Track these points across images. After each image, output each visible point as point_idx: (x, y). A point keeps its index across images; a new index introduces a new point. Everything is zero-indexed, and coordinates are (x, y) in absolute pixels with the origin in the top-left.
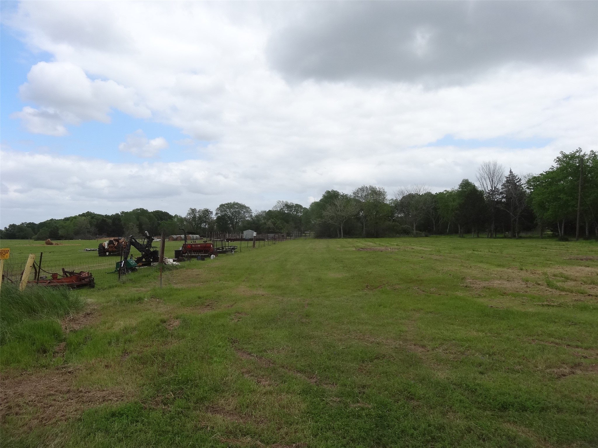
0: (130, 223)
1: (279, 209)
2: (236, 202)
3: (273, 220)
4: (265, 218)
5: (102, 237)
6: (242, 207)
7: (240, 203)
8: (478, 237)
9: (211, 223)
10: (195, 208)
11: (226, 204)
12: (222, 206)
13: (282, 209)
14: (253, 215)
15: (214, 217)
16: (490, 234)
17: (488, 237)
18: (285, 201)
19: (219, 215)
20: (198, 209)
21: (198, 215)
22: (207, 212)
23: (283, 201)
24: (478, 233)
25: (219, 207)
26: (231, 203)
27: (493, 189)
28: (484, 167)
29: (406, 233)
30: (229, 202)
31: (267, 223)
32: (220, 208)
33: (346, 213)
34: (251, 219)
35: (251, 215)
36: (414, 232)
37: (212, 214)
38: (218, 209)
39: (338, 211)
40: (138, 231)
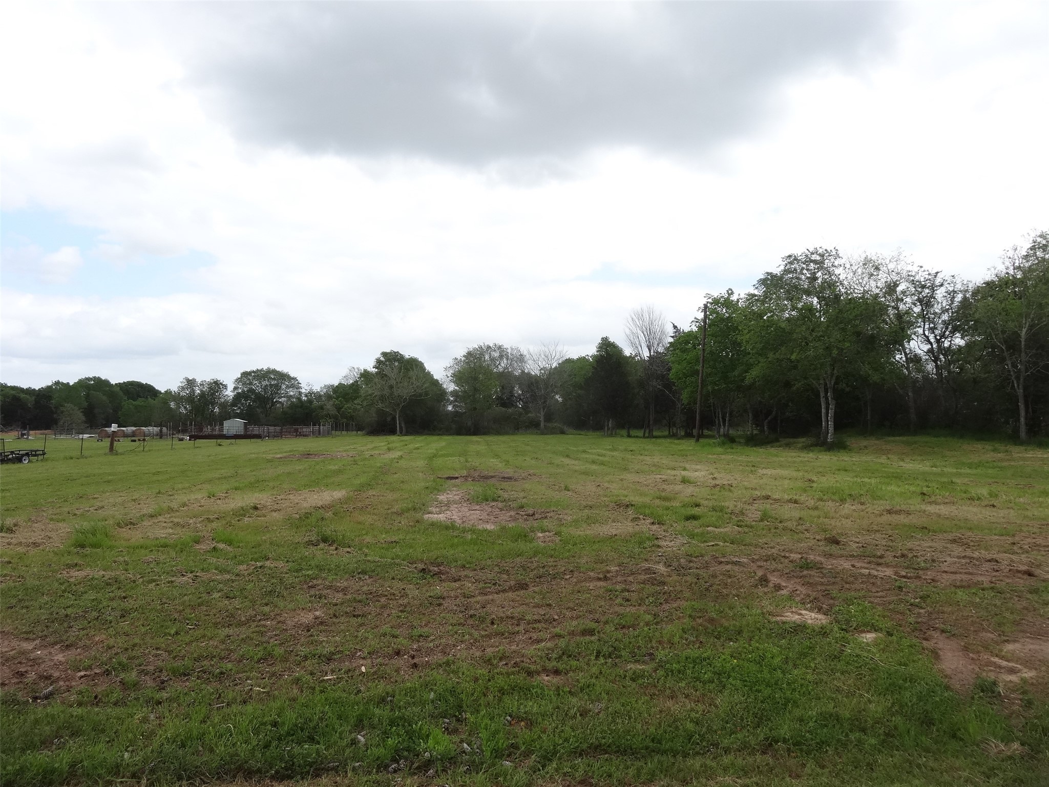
0: (66, 405)
1: (351, 382)
2: (272, 367)
3: (337, 402)
4: (328, 397)
5: (11, 430)
6: (283, 377)
7: (278, 369)
8: (629, 436)
9: (223, 406)
10: (194, 379)
11: (253, 372)
12: (245, 374)
13: (356, 382)
14: (303, 391)
15: (229, 393)
16: (647, 431)
17: (644, 437)
18: (362, 368)
19: (240, 391)
20: (199, 380)
21: (199, 391)
22: (216, 386)
23: (358, 368)
24: (629, 428)
25: (239, 376)
26: (262, 370)
27: (652, 354)
28: (634, 317)
29: (533, 426)
30: (260, 368)
31: (325, 407)
32: (241, 377)
33: (405, 391)
34: (299, 399)
35: (300, 392)
36: (542, 424)
37: (226, 389)
38: (238, 381)
39: (391, 387)
40: (84, 418)
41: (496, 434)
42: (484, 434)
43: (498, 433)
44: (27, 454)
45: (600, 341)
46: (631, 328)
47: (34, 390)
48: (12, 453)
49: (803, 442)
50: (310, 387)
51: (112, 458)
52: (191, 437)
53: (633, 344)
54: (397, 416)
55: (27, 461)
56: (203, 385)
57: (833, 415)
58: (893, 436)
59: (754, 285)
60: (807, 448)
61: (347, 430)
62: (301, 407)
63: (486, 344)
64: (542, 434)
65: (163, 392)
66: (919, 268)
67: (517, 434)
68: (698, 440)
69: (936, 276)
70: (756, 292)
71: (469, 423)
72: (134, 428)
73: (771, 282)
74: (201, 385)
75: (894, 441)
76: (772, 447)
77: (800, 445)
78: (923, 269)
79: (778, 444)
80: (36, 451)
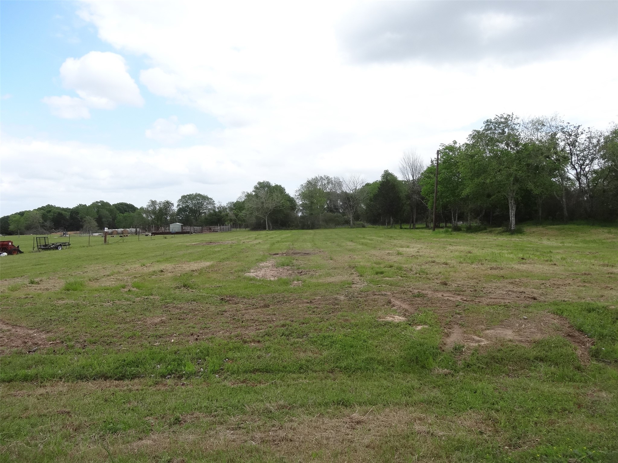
0: (86, 217)
1: (243, 200)
2: (198, 193)
3: (235, 212)
4: (231, 209)
6: (205, 198)
7: (202, 194)
8: (401, 228)
9: (172, 215)
10: (155, 201)
11: (188, 195)
12: (184, 197)
13: (245, 200)
14: (216, 206)
15: (175, 208)
16: (412, 225)
17: (410, 228)
19: (181, 207)
20: (158, 201)
21: (158, 208)
22: (168, 204)
24: (401, 223)
25: (180, 198)
26: (193, 194)
27: (414, 178)
29: (346, 223)
30: (191, 193)
31: (229, 215)
32: (181, 199)
33: (270, 205)
34: (214, 211)
35: (214, 206)
36: (351, 222)
37: (173, 206)
38: (180, 201)
39: (263, 203)
40: (96, 224)
41: (324, 229)
42: (317, 228)
43: (326, 228)
44: (61, 245)
45: (383, 173)
46: (403, 163)
47: (70, 209)
48: (53, 244)
49: (500, 230)
50: (220, 203)
51: (105, 246)
52: (152, 234)
53: (403, 173)
54: (266, 220)
55: (61, 249)
56: (160, 204)
57: (514, 214)
58: (554, 225)
59: (467, 138)
60: (500, 233)
61: (240, 228)
62: (215, 215)
63: (320, 176)
64: (351, 228)
65: (139, 208)
66: (567, 124)
67: (337, 228)
68: (434, 230)
69: (578, 128)
70: (468, 142)
71: (309, 223)
72: (122, 229)
73: (478, 136)
74: (159, 204)
75: (551, 228)
76: (481, 233)
77: (497, 232)
78: (570, 124)
79: (485, 231)
80: (65, 243)
